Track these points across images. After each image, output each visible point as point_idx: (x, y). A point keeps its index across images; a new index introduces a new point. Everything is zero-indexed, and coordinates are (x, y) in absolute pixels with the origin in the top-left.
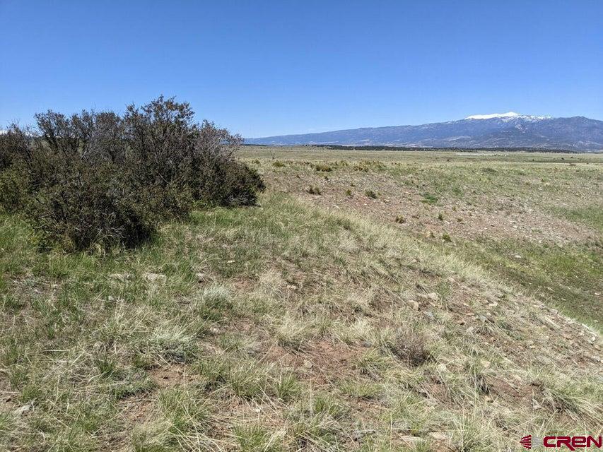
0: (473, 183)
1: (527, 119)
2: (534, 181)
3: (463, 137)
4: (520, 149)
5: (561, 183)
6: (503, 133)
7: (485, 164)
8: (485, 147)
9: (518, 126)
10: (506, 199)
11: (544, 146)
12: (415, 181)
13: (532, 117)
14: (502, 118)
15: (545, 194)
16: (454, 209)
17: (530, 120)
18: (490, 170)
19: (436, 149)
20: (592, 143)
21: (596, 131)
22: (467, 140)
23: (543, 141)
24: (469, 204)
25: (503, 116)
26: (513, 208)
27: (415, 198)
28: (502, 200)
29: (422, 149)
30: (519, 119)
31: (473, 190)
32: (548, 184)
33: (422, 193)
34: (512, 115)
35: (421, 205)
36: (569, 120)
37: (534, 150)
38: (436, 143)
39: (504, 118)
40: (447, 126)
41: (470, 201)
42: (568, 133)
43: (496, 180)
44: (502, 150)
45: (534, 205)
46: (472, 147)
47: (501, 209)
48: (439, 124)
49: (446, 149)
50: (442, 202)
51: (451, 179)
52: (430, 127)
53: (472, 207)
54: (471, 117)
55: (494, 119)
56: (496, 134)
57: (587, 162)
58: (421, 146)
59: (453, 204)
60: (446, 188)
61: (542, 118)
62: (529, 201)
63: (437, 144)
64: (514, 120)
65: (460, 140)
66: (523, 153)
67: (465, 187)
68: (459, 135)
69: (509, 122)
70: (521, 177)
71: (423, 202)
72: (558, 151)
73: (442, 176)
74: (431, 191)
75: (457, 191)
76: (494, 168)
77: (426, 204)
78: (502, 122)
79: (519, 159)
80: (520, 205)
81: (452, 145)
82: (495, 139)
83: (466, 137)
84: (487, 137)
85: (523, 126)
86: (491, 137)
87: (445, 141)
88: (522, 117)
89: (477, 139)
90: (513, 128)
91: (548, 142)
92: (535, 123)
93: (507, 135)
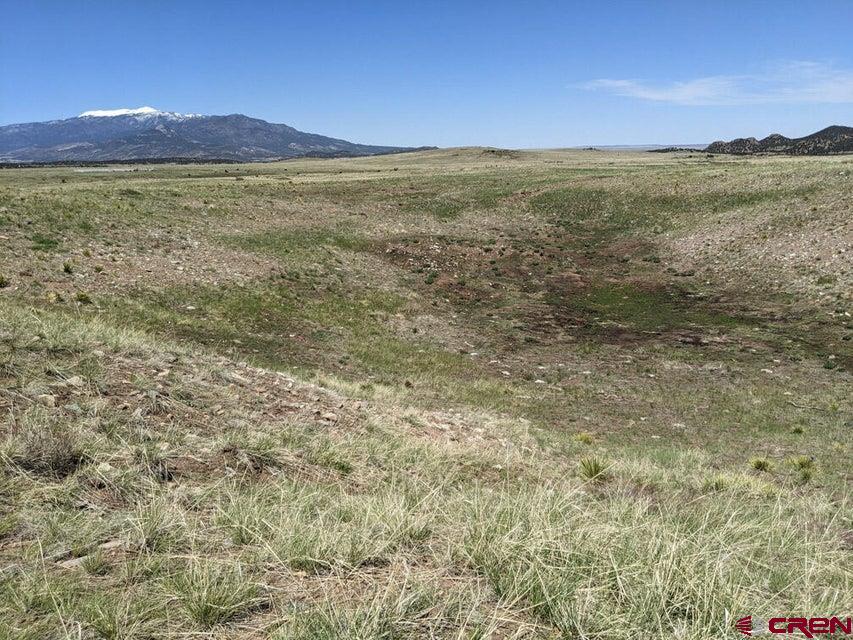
0: (108, 212)
1: (171, 117)
2: (195, 204)
3: (81, 144)
4: (169, 161)
5: (228, 203)
6: (140, 137)
7: (122, 184)
8: (118, 158)
9: (160, 127)
10: (160, 231)
11: (200, 154)
12: (14, 217)
13: (177, 114)
14: (134, 115)
15: (212, 220)
16: (87, 254)
17: (174, 119)
18: (131, 193)
19: (41, 165)
20: (258, 149)
21: (260, 134)
22: (88, 149)
23: (194, 147)
24: (109, 244)
25: (136, 112)
26: (173, 244)
27: (18, 244)
28: (156, 234)
29: (15, 166)
30: (160, 117)
31: (110, 224)
32: (212, 206)
33: (29, 235)
34: (147, 110)
35: (31, 254)
36: (225, 119)
37: (187, 161)
38: (37, 155)
39: (138, 115)
40: (51, 127)
41: (108, 240)
42: (227, 136)
43: (143, 206)
44: (144, 162)
45: (199, 235)
46: (99, 158)
47: (157, 247)
48: (36, 125)
49: (56, 164)
50: (65, 245)
51: (74, 208)
52: (22, 129)
53: (115, 248)
54: (87, 114)
55: (124, 117)
56: (131, 139)
57: (257, 174)
58: (12, 161)
59: (83, 246)
60: (68, 224)
61: (190, 116)
62: (192, 231)
63: (39, 157)
64: (153, 119)
65: (74, 150)
66: (173, 166)
67: (97, 220)
68: (73, 141)
69: (147, 120)
70: (176, 198)
71: (34, 249)
72: (219, 162)
73: (57, 206)
74: (44, 230)
75: (86, 227)
76: (136, 189)
77: (39, 253)
78: (136, 121)
79: (170, 174)
80: (182, 238)
81: (65, 157)
82: (131, 147)
83: (86, 144)
84: (118, 144)
85: (166, 127)
86: (124, 144)
87: (53, 151)
88: (163, 115)
89: (103, 147)
90: (153, 131)
91: (204, 150)
92: (182, 123)
93: (147, 140)
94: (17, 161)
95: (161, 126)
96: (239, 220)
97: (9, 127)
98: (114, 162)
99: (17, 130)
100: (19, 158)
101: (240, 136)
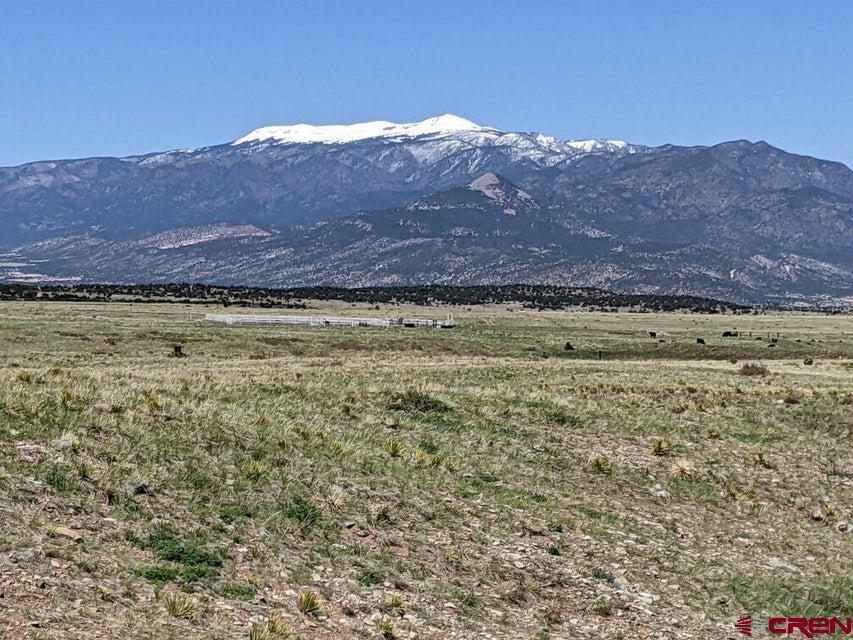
0: (367, 469)
1: (523, 149)
2: (626, 456)
3: (230, 231)
4: (500, 295)
5: (736, 457)
6: (418, 214)
8: (337, 281)
9: (484, 183)
10: (527, 543)
11: (604, 276)
12: (98, 469)
13: (544, 140)
14: (408, 141)
15: (688, 515)
16: (310, 608)
17: (535, 155)
18: (420, 404)
19: (104, 292)
20: (811, 263)
21: (821, 210)
22: (251, 248)
23: (587, 252)
24: (372, 579)
25: (414, 130)
26: (569, 592)
27: (108, 558)
28: (518, 554)
29: (27, 292)
30: (489, 148)
31: (375, 508)
32: (686, 464)
33: (139, 529)
34: (449, 124)
35: (146, 592)
36: (703, 157)
37: (557, 299)
38: (93, 261)
39: (419, 141)
40: (150, 173)
41: (371, 564)
42: (703, 216)
43: (463, 449)
44: (419, 295)
45: (653, 570)
46: (282, 279)
47: (517, 599)
48: (108, 164)
49: (148, 291)
50: (244, 575)
51: (263, 452)
52: (66, 179)
53: (393, 595)
54: (262, 134)
55: (374, 145)
56: (387, 219)
58: (19, 277)
59: (296, 579)
60: (251, 498)
61: (588, 146)
62: (631, 552)
63: (100, 266)
64: (461, 155)
65: (208, 250)
66: (515, 313)
67: (338, 494)
68: (207, 220)
69: (444, 162)
70: (562, 432)
71: (155, 576)
72: (669, 304)
74: (182, 516)
75: (303, 514)
76: (434, 390)
77: (170, 590)
78: (410, 159)
80: (598, 575)
81: (176, 272)
82: (385, 244)
83: (246, 231)
84: (345, 235)
85: (506, 183)
86: (361, 235)
87: (143, 251)
88: (499, 141)
89: (298, 243)
90: (462, 192)
91: (621, 260)
92: (555, 171)
93: (438, 224)
94: (35, 278)
95: (489, 178)
96: (777, 524)
97: (27, 170)
98: (325, 293)
99: (47, 181)
100: (42, 269)
101: (750, 216)
